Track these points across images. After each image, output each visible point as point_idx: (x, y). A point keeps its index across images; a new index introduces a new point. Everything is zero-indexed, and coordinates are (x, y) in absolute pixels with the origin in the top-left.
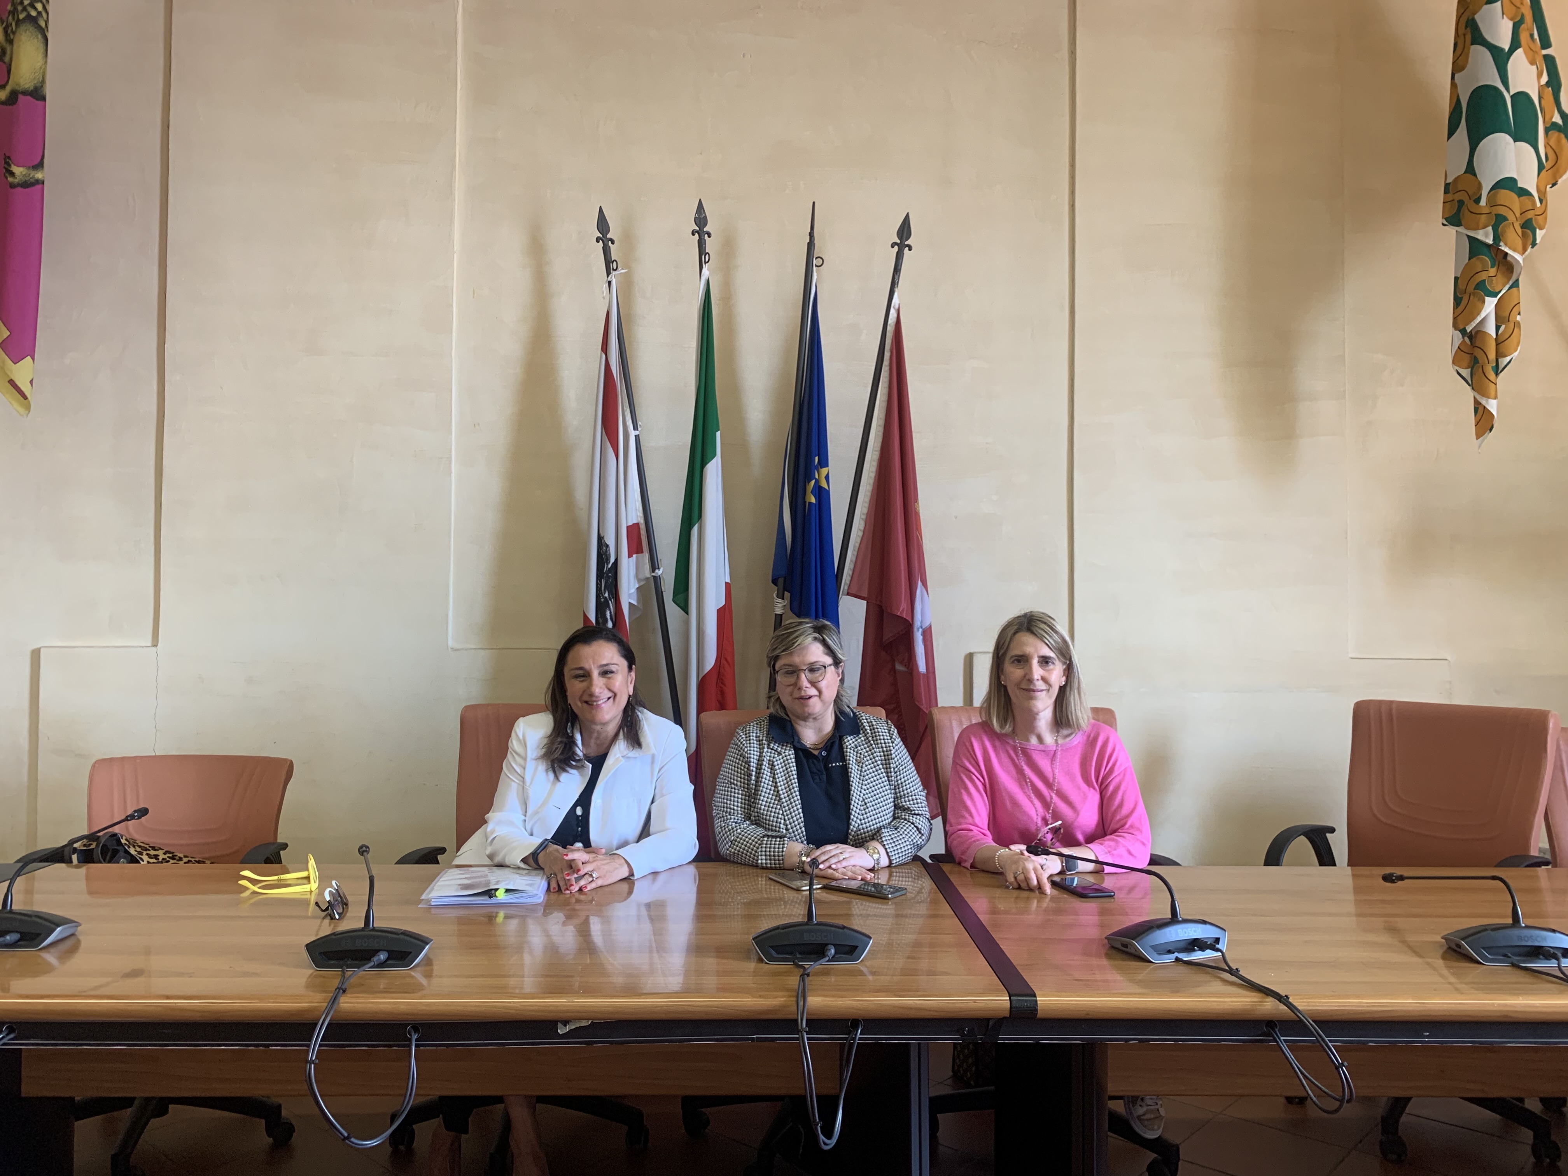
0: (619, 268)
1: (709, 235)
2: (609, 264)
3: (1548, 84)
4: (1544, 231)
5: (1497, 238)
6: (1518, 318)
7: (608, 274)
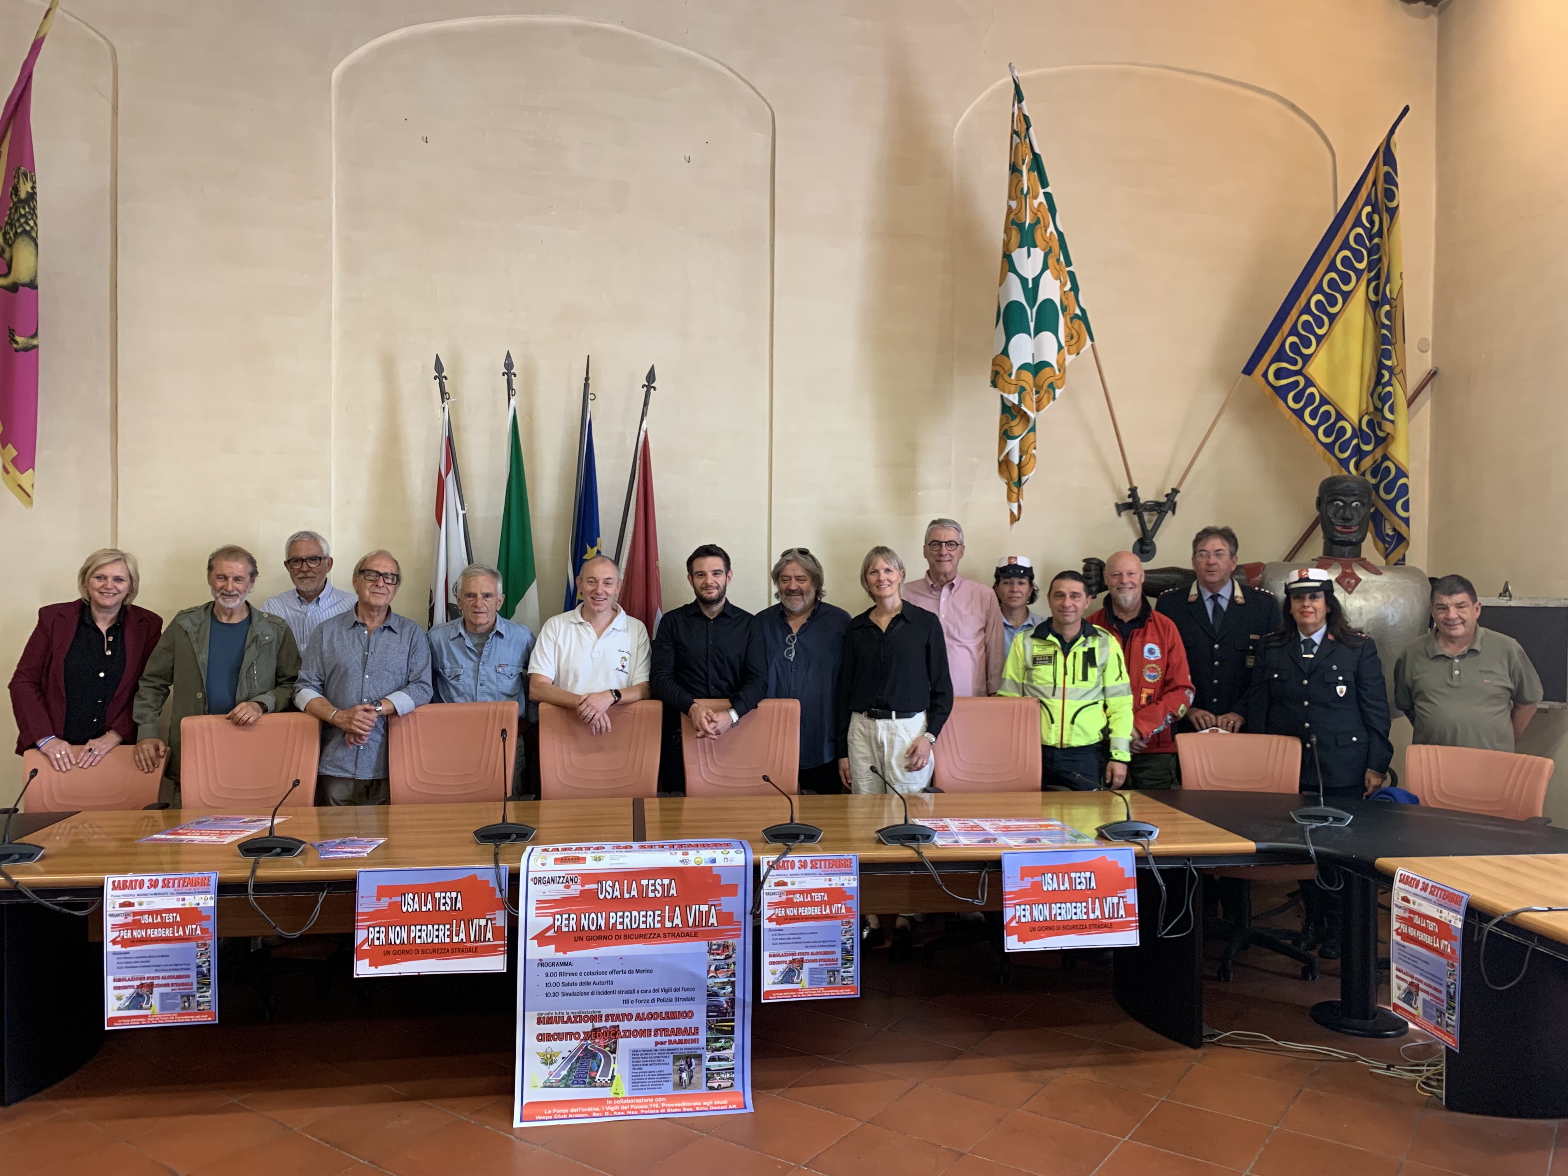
0: (451, 398)
1: (515, 376)
2: (443, 393)
3: (1071, 290)
4: (1062, 390)
5: (1020, 401)
6: (1034, 451)
7: (443, 402)
